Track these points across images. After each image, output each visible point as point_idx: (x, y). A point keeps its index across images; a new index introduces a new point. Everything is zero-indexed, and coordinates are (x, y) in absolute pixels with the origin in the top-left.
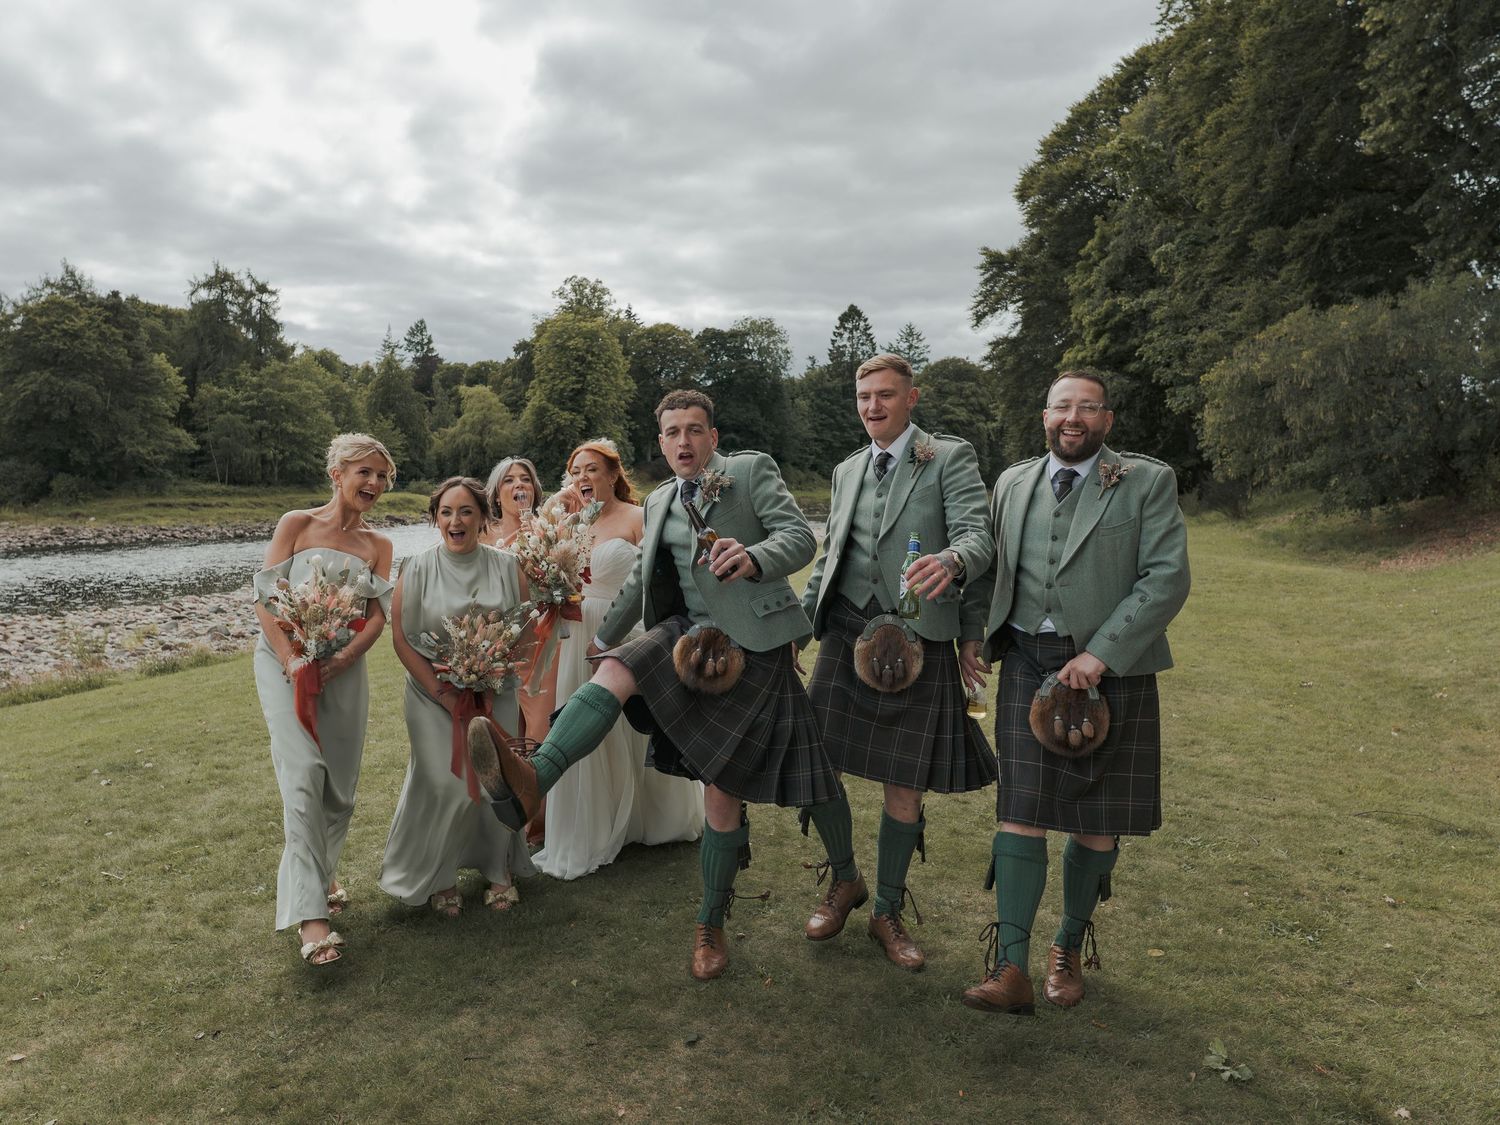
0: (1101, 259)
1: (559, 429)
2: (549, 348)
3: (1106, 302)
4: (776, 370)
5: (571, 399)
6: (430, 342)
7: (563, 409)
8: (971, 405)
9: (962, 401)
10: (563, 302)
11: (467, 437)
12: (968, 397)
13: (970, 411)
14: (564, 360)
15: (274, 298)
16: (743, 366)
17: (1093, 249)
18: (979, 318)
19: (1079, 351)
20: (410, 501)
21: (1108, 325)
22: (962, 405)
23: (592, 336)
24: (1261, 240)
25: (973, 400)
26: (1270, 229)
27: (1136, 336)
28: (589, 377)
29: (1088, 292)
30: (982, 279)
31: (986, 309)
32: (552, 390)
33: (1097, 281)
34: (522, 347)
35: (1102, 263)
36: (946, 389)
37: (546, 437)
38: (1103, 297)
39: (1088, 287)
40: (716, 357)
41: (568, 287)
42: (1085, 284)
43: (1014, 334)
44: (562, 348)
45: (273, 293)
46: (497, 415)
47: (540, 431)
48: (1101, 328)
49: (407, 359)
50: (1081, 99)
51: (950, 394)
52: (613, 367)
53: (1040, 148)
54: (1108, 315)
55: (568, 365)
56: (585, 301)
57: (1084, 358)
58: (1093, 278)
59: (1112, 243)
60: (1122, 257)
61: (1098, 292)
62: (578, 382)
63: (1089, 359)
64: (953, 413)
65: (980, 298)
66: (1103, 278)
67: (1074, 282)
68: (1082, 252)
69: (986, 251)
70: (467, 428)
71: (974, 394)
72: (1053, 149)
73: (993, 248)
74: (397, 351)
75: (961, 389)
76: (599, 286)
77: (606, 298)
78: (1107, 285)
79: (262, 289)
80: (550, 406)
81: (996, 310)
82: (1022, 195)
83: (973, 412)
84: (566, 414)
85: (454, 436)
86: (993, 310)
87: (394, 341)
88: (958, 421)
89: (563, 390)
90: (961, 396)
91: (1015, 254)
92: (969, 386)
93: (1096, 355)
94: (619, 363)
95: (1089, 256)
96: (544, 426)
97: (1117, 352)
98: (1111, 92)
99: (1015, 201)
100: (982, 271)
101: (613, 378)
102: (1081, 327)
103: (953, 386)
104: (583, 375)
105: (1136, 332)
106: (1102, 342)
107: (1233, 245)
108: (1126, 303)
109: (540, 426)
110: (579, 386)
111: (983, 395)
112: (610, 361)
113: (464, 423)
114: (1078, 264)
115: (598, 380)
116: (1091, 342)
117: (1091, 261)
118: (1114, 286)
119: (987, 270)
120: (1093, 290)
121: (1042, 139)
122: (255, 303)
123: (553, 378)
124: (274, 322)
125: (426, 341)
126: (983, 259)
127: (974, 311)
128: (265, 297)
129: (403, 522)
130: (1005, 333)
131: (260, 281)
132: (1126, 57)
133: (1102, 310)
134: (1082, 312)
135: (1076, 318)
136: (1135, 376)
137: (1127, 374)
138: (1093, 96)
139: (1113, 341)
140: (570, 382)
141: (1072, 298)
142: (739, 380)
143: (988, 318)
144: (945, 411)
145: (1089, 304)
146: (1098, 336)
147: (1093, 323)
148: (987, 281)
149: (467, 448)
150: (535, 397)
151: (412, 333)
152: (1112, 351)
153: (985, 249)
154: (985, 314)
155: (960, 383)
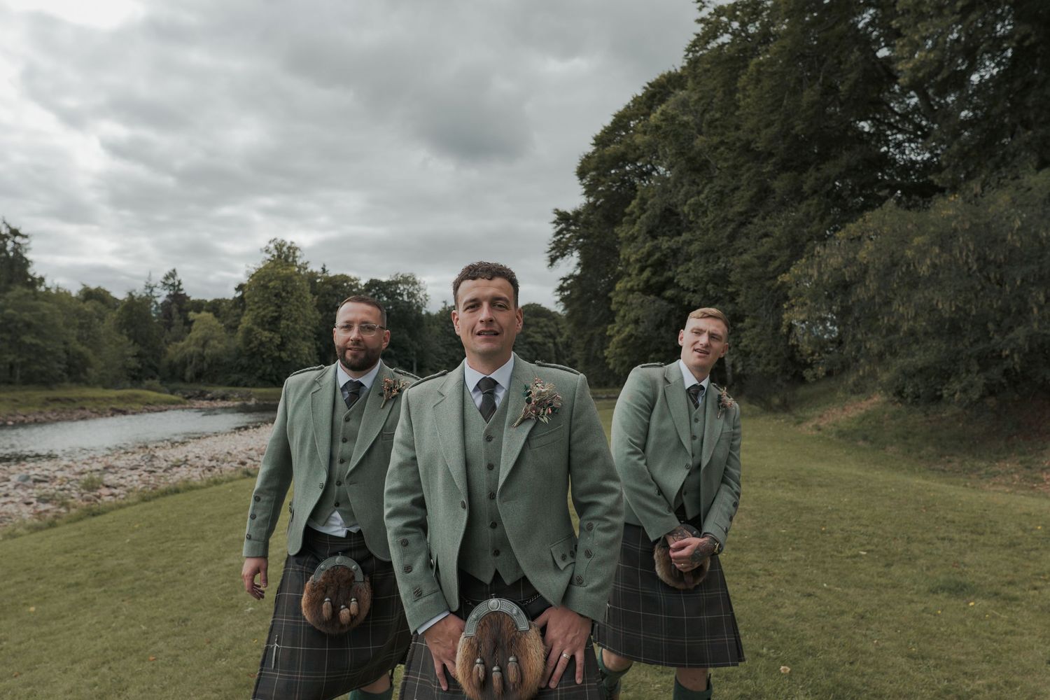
0: (641, 214)
1: (262, 344)
2: (256, 288)
3: (647, 245)
4: (419, 308)
5: (270, 324)
6: (180, 283)
7: (265, 330)
8: (545, 333)
9: (539, 330)
10: (269, 256)
11: (192, 349)
12: (542, 328)
13: (543, 336)
14: (266, 295)
15: (25, 241)
16: (396, 304)
17: (635, 207)
18: (553, 260)
19: (628, 282)
20: (137, 396)
21: (649, 262)
22: (539, 332)
23: (288, 279)
24: (780, 185)
25: (545, 329)
26: (789, 174)
27: (670, 270)
28: (283, 308)
29: (633, 238)
30: (554, 231)
31: (558, 254)
32: (257, 316)
33: (639, 231)
34: (240, 287)
35: (643, 217)
37: (251, 349)
38: (644, 242)
39: (633, 235)
40: (379, 298)
41: (272, 246)
42: (630, 233)
43: (578, 272)
44: (265, 287)
45: (25, 236)
46: (217, 334)
47: (248, 346)
48: (644, 264)
49: (162, 295)
50: (621, 108)
51: (531, 325)
52: (302, 301)
53: (593, 142)
54: (650, 254)
55: (269, 299)
56: (284, 256)
57: (632, 287)
58: (637, 227)
59: (649, 202)
60: (658, 212)
61: (641, 239)
62: (276, 312)
63: (636, 288)
64: (533, 337)
65: (553, 245)
66: (644, 228)
67: (622, 232)
68: (627, 210)
69: (557, 212)
70: (193, 342)
71: (546, 326)
72: (602, 141)
73: (562, 209)
74: (155, 289)
75: (538, 323)
76: (293, 245)
77: (298, 253)
78: (647, 233)
79: (15, 233)
80: (255, 327)
81: (565, 255)
82: (582, 173)
83: (546, 337)
84: (266, 333)
85: (183, 348)
86: (563, 255)
87: (153, 284)
88: (536, 343)
89: (264, 316)
90: (538, 327)
91: (577, 213)
92: (543, 321)
93: (642, 284)
94: (307, 299)
95: (632, 213)
96: (251, 342)
97: (657, 282)
98: (640, 103)
99: (577, 178)
100: (555, 225)
101: (301, 309)
102: (628, 263)
103: (533, 320)
104: (279, 307)
105: (670, 267)
106: (646, 274)
107: (755, 190)
108: (665, 243)
109: (247, 342)
110: (276, 314)
112: (300, 297)
113: (191, 339)
114: (624, 219)
115: (291, 310)
116: (637, 275)
117: (634, 216)
118: (652, 233)
119: (558, 224)
120: (636, 238)
121: (594, 136)
122: (10, 245)
123: (259, 308)
124: (26, 259)
125: (177, 283)
126: (555, 217)
127: (549, 254)
128: (18, 239)
129: (124, 413)
130: (571, 272)
131: (14, 226)
132: (650, 82)
133: (645, 250)
134: (629, 253)
135: (624, 259)
136: (671, 300)
137: (664, 298)
138: (628, 107)
139: (654, 274)
140: (270, 311)
141: (620, 243)
142: (394, 314)
143: (559, 261)
144: (528, 336)
145: (635, 247)
146: (642, 270)
147: (637, 261)
148: (558, 233)
149: (192, 357)
150: (246, 321)
151: (167, 278)
152: (654, 280)
153: (557, 210)
154: (557, 258)
155: (537, 320)
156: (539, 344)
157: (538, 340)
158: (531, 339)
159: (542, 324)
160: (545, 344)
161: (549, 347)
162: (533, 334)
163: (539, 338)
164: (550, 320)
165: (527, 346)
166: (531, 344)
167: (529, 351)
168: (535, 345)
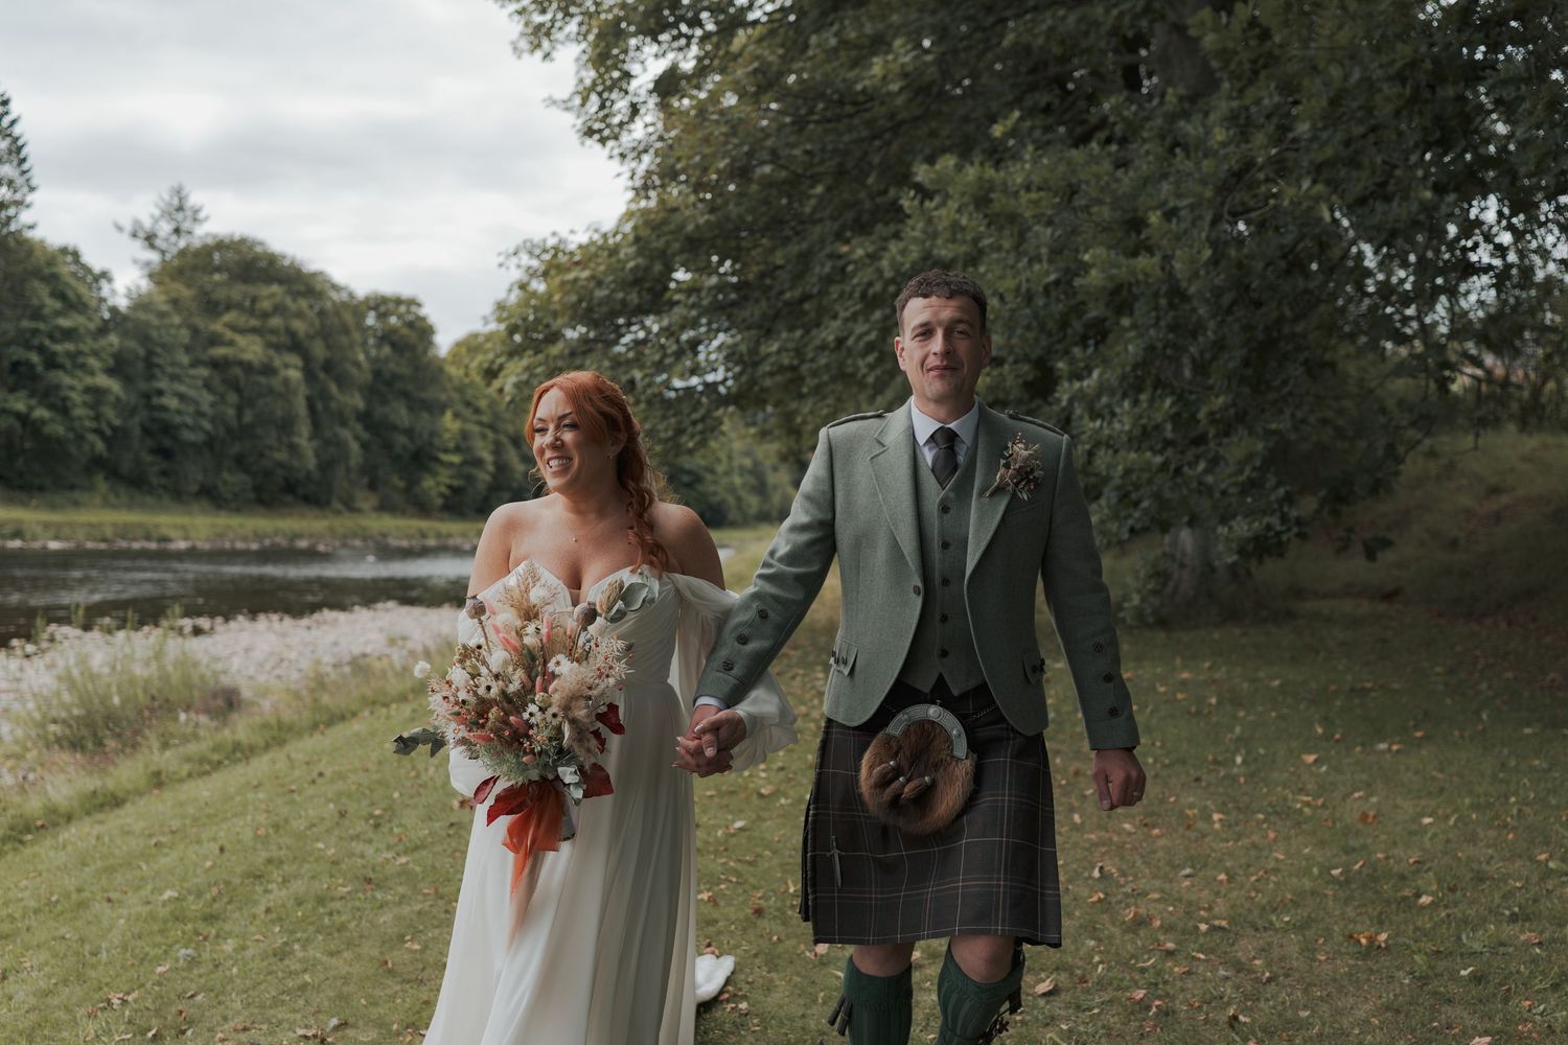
8: (273, 331)
9: (254, 322)
12: (265, 315)
13: (269, 345)
22: (254, 330)
25: (276, 322)
36: (220, 294)
51: (227, 305)
64: (231, 343)
75: (254, 300)
83: (278, 347)
88: (241, 363)
90: (252, 312)
92: (269, 295)
103: (236, 291)
111: (300, 315)
144: (215, 340)
155: (251, 290)
156: (248, 367)
157: (247, 356)
158: (220, 352)
159: (266, 305)
160: (268, 370)
161: (286, 382)
162: (229, 334)
163: (252, 349)
164: (296, 295)
165: (204, 372)
166: (217, 365)
167: (208, 386)
168: (238, 371)
